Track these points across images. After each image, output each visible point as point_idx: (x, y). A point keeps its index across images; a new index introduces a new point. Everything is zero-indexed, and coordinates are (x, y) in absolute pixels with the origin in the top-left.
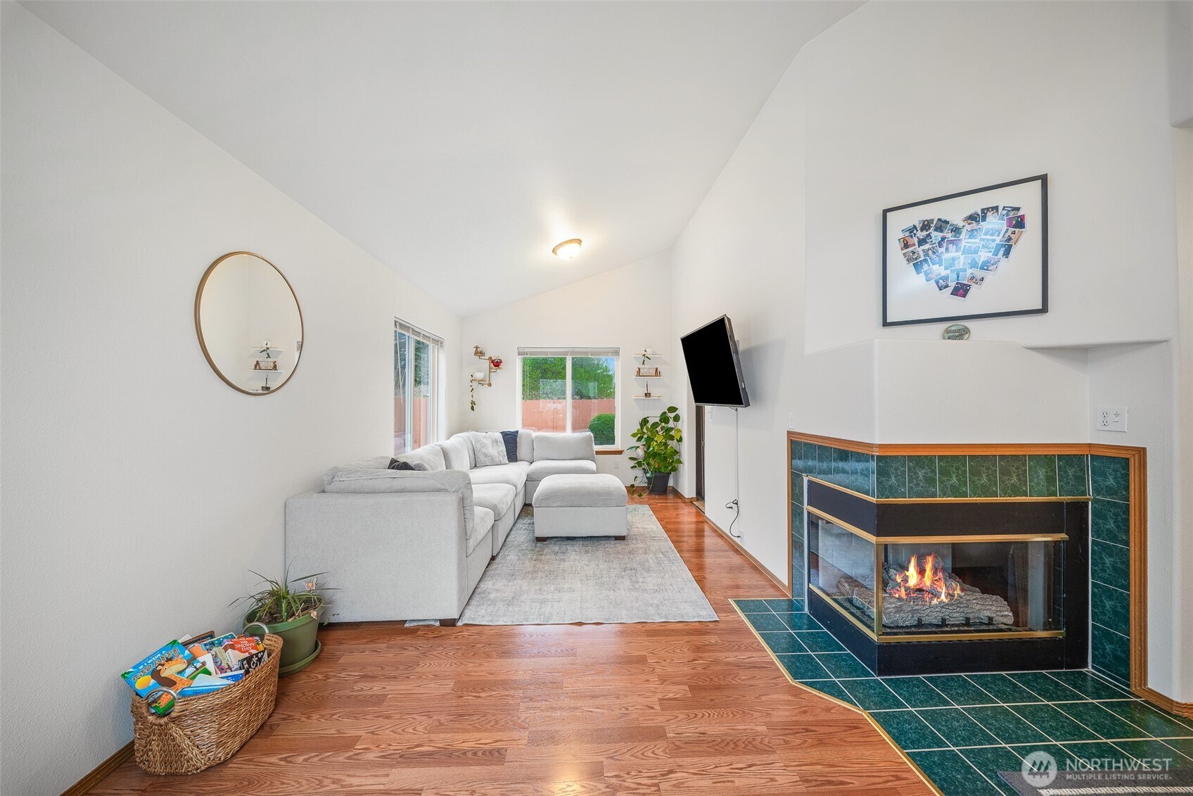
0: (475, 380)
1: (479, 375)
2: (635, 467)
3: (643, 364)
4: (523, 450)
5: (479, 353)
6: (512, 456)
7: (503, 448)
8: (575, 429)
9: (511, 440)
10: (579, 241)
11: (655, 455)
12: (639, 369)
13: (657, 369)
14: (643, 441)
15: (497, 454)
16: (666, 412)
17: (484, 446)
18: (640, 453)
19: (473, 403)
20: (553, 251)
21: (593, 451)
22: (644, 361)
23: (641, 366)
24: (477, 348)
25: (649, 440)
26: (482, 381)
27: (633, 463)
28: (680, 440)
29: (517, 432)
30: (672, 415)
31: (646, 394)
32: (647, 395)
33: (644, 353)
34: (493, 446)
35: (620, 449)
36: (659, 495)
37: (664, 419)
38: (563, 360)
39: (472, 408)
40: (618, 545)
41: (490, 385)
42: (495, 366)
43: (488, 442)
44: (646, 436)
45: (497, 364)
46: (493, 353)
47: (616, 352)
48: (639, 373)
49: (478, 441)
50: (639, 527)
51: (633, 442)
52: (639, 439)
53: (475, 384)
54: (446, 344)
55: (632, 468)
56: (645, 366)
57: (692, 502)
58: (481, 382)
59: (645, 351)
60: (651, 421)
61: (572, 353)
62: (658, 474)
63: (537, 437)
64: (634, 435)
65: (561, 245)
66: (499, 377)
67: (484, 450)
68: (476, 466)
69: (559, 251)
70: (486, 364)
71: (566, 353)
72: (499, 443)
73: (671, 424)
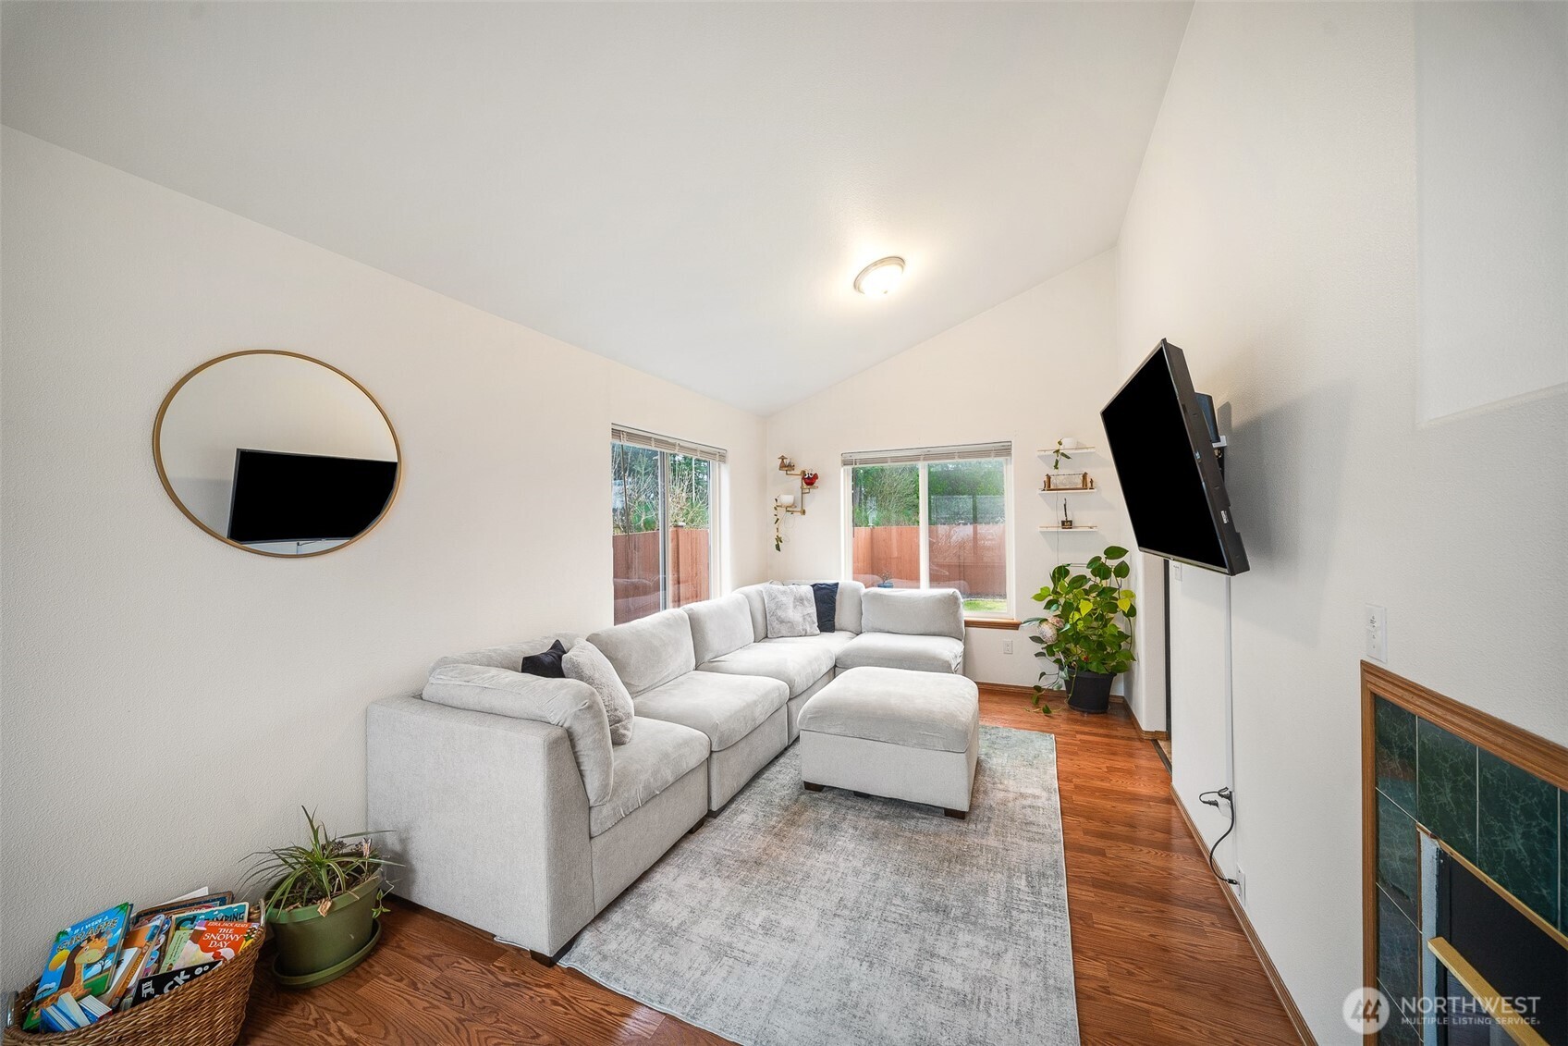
0: (781, 506)
1: (787, 499)
2: (1043, 655)
3: (1056, 467)
4: (844, 614)
5: (787, 466)
6: (827, 621)
7: (813, 610)
8: (935, 579)
9: (826, 598)
10: (900, 261)
11: (1077, 637)
12: (1049, 477)
13: (1085, 476)
14: (1055, 611)
15: (801, 619)
16: (1099, 558)
17: (779, 606)
18: (1048, 631)
19: (779, 539)
20: (855, 286)
21: (959, 622)
22: (1057, 462)
23: (1052, 472)
24: (783, 458)
25: (1069, 608)
26: (790, 507)
27: (1039, 648)
28: (1132, 612)
29: (837, 585)
30: (1112, 563)
31: (1063, 523)
32: (1067, 524)
33: (1057, 447)
34: (795, 607)
35: (1015, 621)
36: (1089, 713)
37: (1099, 569)
38: (914, 471)
39: (778, 548)
40: (944, 828)
41: (804, 512)
42: (808, 484)
43: (788, 601)
44: (1062, 601)
45: (810, 481)
46: (806, 464)
47: (1004, 450)
48: (1048, 485)
49: (772, 598)
50: (1011, 789)
51: (1038, 610)
52: (1048, 606)
53: (781, 511)
54: (730, 456)
55: (1037, 655)
56: (1061, 471)
57: (1155, 742)
58: (790, 509)
59: (1060, 443)
60: (1074, 572)
61: (927, 457)
62: (1087, 675)
63: (866, 594)
64: (1039, 598)
65: (866, 270)
66: (815, 499)
67: (779, 613)
68: (767, 637)
69: (864, 284)
70: (798, 481)
71: (917, 458)
72: (806, 603)
73: (1113, 581)
